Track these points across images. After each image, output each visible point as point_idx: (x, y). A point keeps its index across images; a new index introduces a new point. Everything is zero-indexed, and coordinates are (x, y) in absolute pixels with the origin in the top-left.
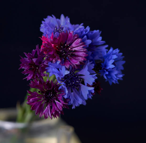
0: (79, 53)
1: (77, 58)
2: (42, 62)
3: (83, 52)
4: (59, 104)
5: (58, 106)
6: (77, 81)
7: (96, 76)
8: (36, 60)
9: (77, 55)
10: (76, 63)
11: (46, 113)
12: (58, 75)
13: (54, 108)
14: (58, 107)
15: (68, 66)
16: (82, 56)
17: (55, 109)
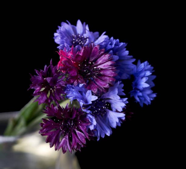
0: (106, 72)
1: (103, 78)
2: (58, 81)
3: (111, 70)
4: (80, 134)
5: (79, 138)
6: (104, 107)
7: (127, 100)
8: (50, 79)
9: (104, 74)
10: (104, 85)
11: (64, 146)
12: (83, 103)
13: (75, 141)
14: (81, 139)
15: (95, 90)
16: (110, 76)
17: (77, 142)
